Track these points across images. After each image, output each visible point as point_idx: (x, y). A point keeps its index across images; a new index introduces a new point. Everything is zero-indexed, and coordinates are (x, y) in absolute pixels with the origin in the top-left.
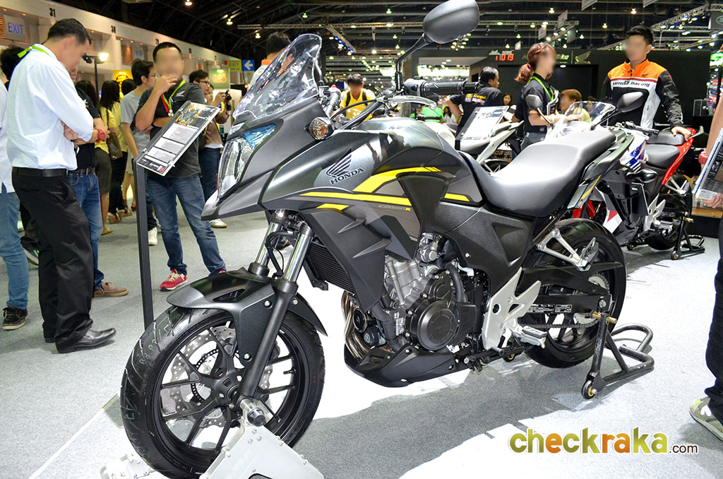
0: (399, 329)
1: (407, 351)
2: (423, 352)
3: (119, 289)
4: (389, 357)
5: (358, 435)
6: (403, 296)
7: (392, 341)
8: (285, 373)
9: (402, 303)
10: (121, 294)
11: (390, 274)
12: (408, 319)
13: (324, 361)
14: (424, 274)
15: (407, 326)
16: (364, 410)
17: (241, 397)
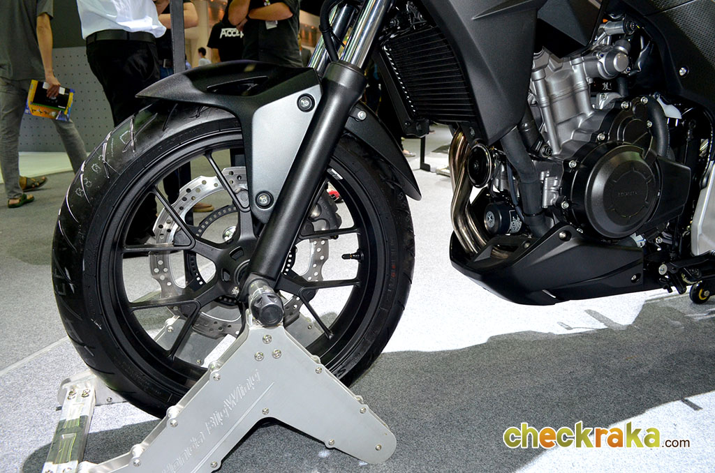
0: (549, 199)
1: (562, 235)
2: (592, 238)
3: (204, 205)
4: (527, 245)
5: (463, 380)
6: (558, 142)
7: (534, 218)
8: (346, 257)
9: (555, 152)
10: (205, 210)
11: (538, 96)
12: (566, 178)
13: (412, 242)
14: (597, 105)
15: (564, 191)
16: (476, 346)
17: (252, 277)
